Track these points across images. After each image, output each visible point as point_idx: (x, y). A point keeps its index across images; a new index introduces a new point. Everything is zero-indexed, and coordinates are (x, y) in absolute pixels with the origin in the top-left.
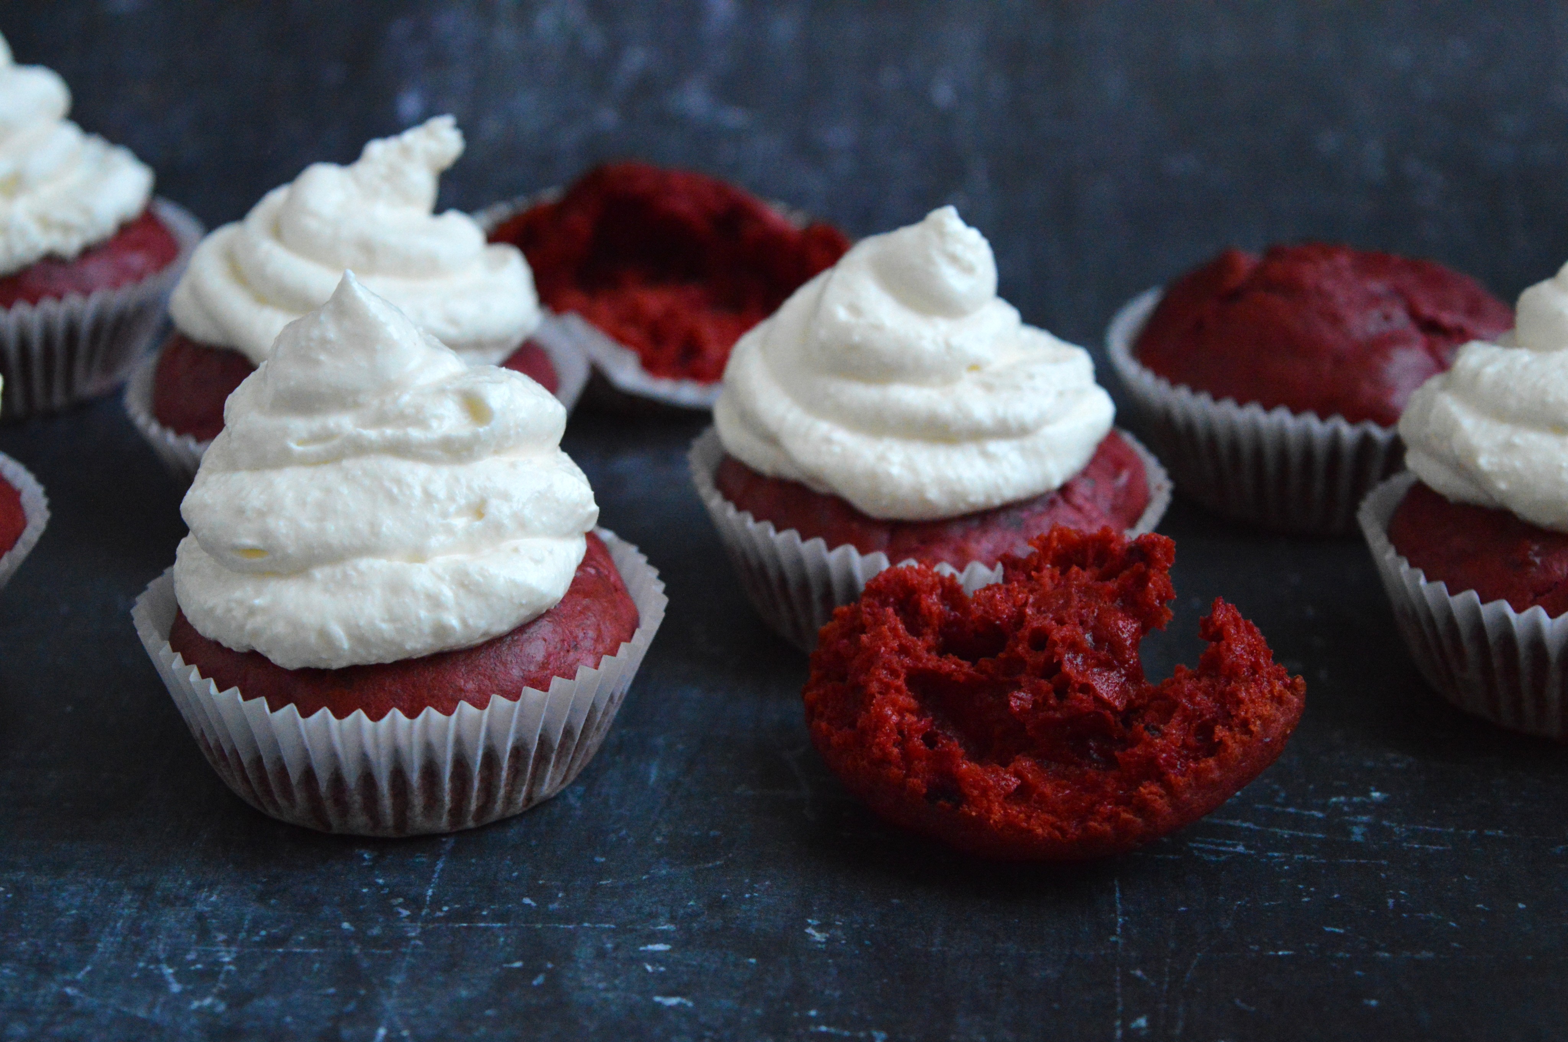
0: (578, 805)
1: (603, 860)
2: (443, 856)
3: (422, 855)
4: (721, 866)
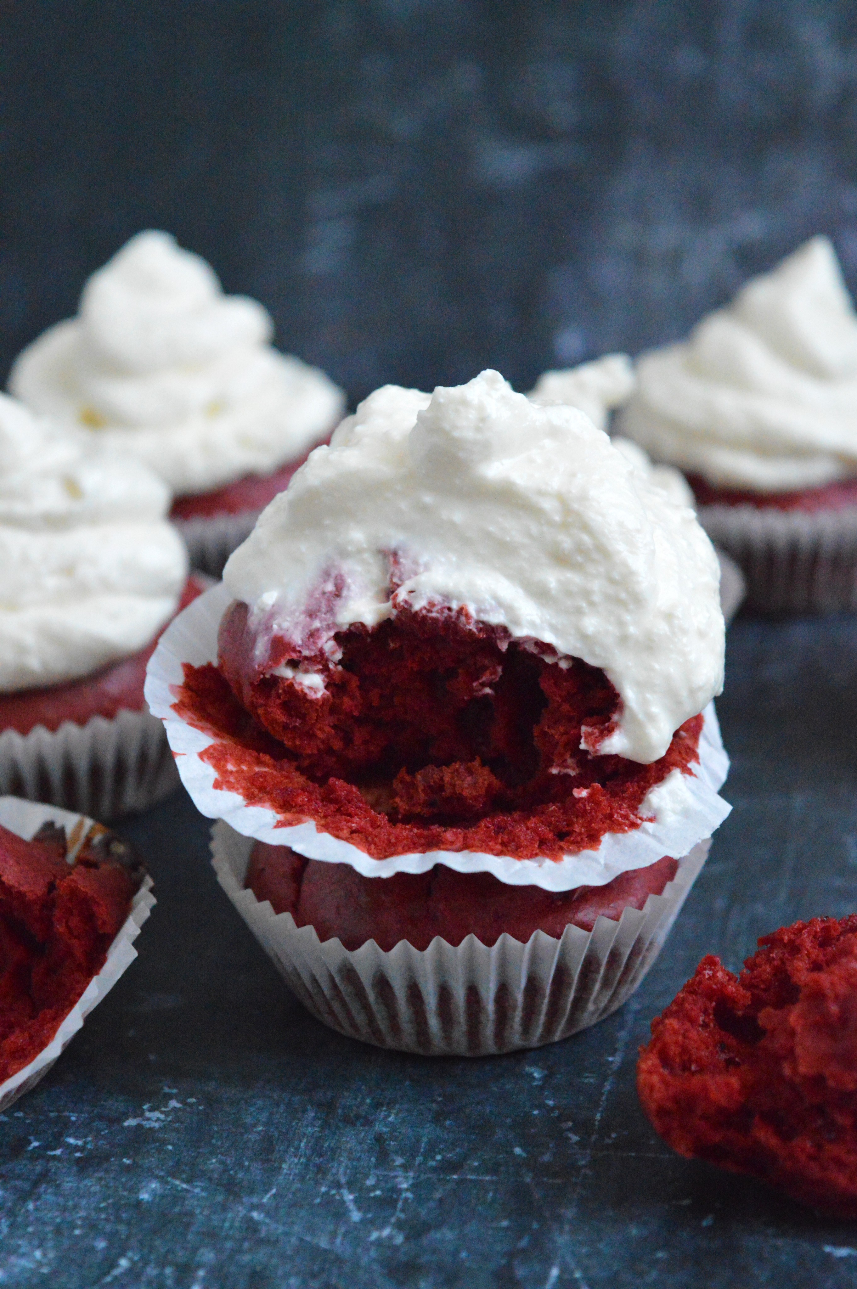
2: (611, 1077)
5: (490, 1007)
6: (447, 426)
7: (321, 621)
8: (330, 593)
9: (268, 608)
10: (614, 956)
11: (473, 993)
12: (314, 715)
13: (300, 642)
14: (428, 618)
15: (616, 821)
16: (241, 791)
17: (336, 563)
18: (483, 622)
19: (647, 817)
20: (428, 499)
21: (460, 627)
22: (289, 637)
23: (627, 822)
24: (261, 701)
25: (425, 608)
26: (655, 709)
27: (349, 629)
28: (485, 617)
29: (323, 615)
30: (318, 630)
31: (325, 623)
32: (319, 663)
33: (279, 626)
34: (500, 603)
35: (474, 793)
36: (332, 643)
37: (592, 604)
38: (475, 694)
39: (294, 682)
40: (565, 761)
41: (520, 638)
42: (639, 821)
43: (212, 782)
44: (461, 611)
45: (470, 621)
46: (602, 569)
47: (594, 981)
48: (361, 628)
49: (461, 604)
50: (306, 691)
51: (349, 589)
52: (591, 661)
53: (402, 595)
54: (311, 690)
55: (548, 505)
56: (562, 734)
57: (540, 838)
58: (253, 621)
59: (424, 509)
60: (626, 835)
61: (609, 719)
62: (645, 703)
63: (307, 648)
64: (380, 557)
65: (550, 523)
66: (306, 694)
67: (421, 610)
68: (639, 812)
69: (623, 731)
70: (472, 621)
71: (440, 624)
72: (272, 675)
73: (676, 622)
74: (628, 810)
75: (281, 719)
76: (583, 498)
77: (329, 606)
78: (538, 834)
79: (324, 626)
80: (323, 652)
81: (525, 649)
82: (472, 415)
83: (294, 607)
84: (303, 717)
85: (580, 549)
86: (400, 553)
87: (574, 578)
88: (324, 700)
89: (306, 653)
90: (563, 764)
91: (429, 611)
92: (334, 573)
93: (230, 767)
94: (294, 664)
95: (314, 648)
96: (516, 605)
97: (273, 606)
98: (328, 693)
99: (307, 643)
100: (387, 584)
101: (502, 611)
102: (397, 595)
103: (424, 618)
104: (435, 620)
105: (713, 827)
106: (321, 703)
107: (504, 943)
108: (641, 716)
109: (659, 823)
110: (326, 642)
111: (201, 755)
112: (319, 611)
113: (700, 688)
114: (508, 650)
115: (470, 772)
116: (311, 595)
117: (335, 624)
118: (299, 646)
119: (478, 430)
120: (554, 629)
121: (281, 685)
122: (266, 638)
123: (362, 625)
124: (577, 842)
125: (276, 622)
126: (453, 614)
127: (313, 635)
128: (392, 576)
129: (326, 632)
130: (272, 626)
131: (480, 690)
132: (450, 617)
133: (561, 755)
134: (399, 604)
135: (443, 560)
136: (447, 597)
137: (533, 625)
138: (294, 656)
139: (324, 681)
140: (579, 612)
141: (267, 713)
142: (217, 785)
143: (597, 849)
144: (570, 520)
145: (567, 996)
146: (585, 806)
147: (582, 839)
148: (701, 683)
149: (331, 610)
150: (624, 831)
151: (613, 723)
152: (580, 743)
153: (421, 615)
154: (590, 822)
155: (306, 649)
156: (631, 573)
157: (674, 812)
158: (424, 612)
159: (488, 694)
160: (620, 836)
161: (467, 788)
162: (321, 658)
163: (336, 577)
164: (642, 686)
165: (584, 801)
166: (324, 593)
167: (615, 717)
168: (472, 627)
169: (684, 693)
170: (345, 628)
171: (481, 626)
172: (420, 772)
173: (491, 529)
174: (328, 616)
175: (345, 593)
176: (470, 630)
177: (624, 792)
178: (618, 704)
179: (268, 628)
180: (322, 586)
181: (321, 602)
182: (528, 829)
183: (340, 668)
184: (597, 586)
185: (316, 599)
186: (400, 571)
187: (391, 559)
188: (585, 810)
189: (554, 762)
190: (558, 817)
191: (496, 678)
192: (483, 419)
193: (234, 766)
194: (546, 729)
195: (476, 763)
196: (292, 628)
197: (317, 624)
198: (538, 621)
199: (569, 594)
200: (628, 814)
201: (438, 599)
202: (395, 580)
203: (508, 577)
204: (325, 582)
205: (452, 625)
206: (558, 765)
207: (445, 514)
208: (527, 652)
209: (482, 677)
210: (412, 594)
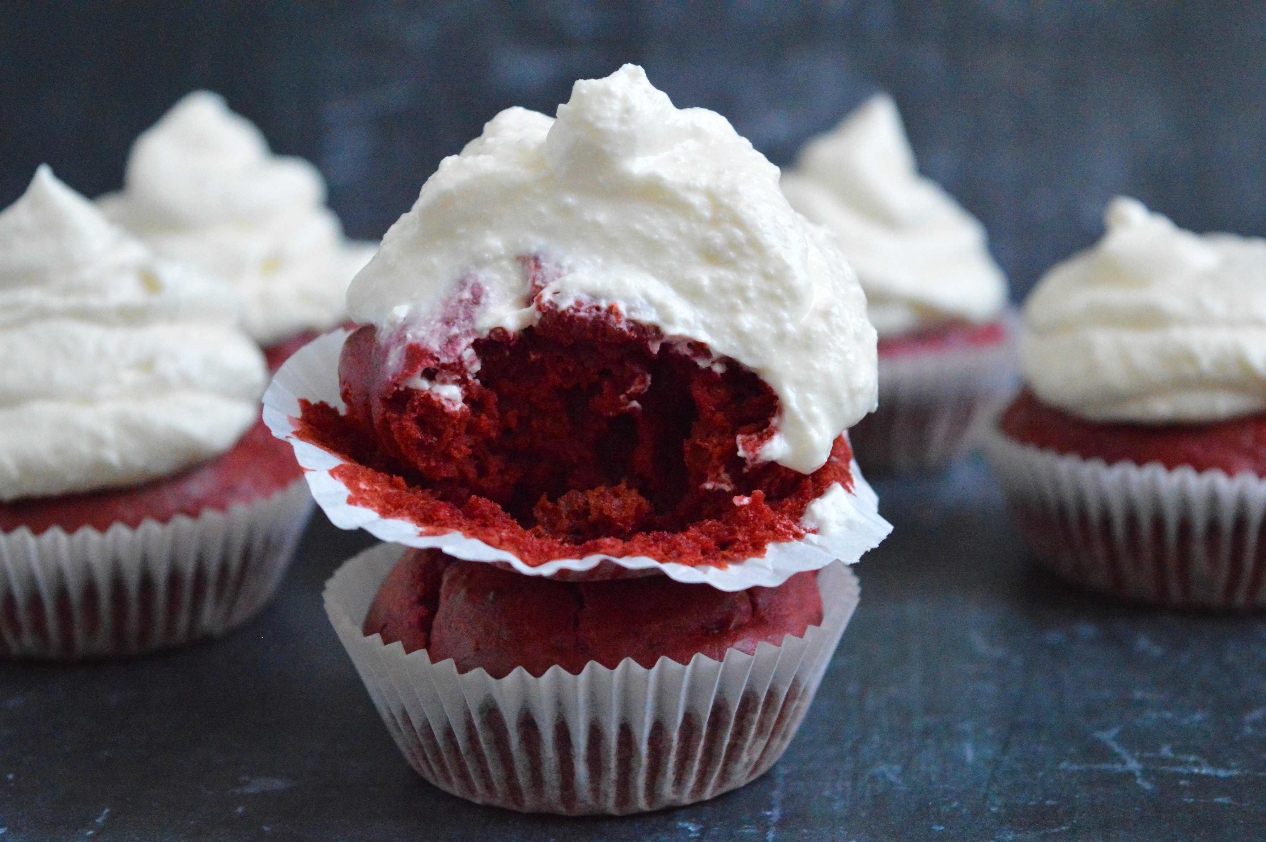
0: (900, 781)
1: (942, 828)
2: (773, 828)
3: (750, 827)
4: (1067, 831)
5: (644, 749)
6: (590, 118)
7: (459, 327)
8: (468, 300)
9: (400, 321)
10: (771, 695)
11: (626, 732)
12: (451, 432)
13: (438, 349)
14: (575, 319)
15: (779, 532)
16: (376, 508)
17: (472, 272)
18: (634, 322)
19: (811, 529)
20: (570, 200)
21: (610, 326)
22: (425, 345)
23: (791, 532)
24: (395, 416)
25: (573, 308)
26: (816, 410)
27: (489, 336)
28: (636, 316)
29: (461, 322)
30: (456, 336)
31: (464, 330)
32: (458, 372)
33: (414, 336)
34: (651, 302)
35: (624, 514)
36: (471, 351)
37: (747, 300)
38: (622, 408)
39: (431, 394)
40: (719, 475)
41: (673, 337)
42: (803, 532)
43: (345, 498)
44: (611, 310)
45: (621, 319)
46: (756, 265)
47: (751, 723)
48: (502, 335)
49: (610, 302)
50: (444, 403)
51: (487, 296)
52: (747, 361)
53: (547, 296)
54: (449, 402)
55: (697, 200)
56: (715, 446)
57: (703, 546)
58: (383, 337)
59: (566, 210)
60: (791, 543)
61: (767, 424)
62: (805, 402)
63: (445, 354)
64: (519, 264)
65: (700, 220)
66: (443, 406)
67: (568, 310)
68: (802, 524)
69: (783, 435)
70: (623, 320)
71: (588, 325)
72: (407, 389)
73: (834, 320)
74: (790, 520)
75: (417, 435)
76: (733, 192)
77: (467, 313)
78: (700, 542)
79: (463, 333)
80: (462, 360)
81: (677, 351)
82: (617, 106)
83: (429, 317)
84: (438, 433)
85: (733, 244)
86: (541, 257)
87: (728, 276)
88: (463, 414)
89: (444, 360)
90: (717, 479)
91: (577, 310)
92: (470, 282)
93: (362, 486)
94: (430, 375)
95: (453, 355)
96: (669, 303)
97: (405, 319)
98: (466, 407)
99: (445, 350)
100: (528, 289)
101: (654, 310)
102: (541, 296)
103: (571, 318)
104: (583, 320)
105: (880, 538)
106: (459, 416)
107: (662, 667)
108: (802, 417)
109: (822, 534)
110: (465, 349)
111: (332, 472)
112: (457, 318)
113: (860, 390)
114: (659, 352)
115: (617, 495)
116: (446, 304)
117: (474, 330)
118: (437, 353)
119: (622, 121)
120: (708, 328)
121: (416, 397)
122: (400, 348)
123: (504, 331)
124: (741, 551)
125: (410, 331)
126: (603, 313)
127: (452, 341)
128: (534, 279)
129: (466, 338)
130: (405, 337)
131: (627, 404)
132: (599, 317)
133: (716, 468)
134: (544, 305)
135: (588, 262)
136: (595, 296)
137: (686, 323)
138: (432, 364)
139: (462, 393)
140: (733, 309)
141: (402, 428)
142: (351, 501)
143: (763, 557)
144: (721, 215)
145: (722, 739)
146: (747, 514)
147: (746, 547)
148: (860, 385)
149: (469, 317)
150: (789, 540)
151: (772, 427)
152: (737, 450)
153: (568, 315)
154: (753, 531)
155: (445, 356)
156: (787, 268)
157: (838, 523)
158: (571, 311)
159: (635, 408)
160: (785, 544)
161: (615, 510)
162: (460, 366)
163: (473, 286)
164: (800, 385)
165: (746, 508)
166: (461, 301)
167: (774, 421)
168: (623, 326)
169: (845, 395)
170: (485, 334)
171: (632, 325)
172: (562, 497)
173: (638, 227)
174: (467, 322)
175: (483, 300)
176: (621, 329)
177: (783, 506)
178: (776, 407)
179: (401, 338)
180: (459, 294)
181: (458, 310)
182: (688, 538)
183: (478, 382)
184: (751, 282)
185: (452, 307)
186: (543, 274)
187: (532, 264)
188: (748, 518)
189: (707, 476)
190: (718, 527)
191: (643, 389)
192: (628, 110)
193: (367, 486)
194: (698, 442)
195: (623, 486)
196: (428, 336)
197: (455, 330)
198: (692, 320)
199: (721, 290)
200: (790, 525)
201: (585, 298)
202: (538, 283)
203: (657, 276)
204: (461, 290)
205: (601, 325)
206: (712, 480)
207: (588, 216)
208: (679, 355)
209: (630, 388)
210: (557, 295)
